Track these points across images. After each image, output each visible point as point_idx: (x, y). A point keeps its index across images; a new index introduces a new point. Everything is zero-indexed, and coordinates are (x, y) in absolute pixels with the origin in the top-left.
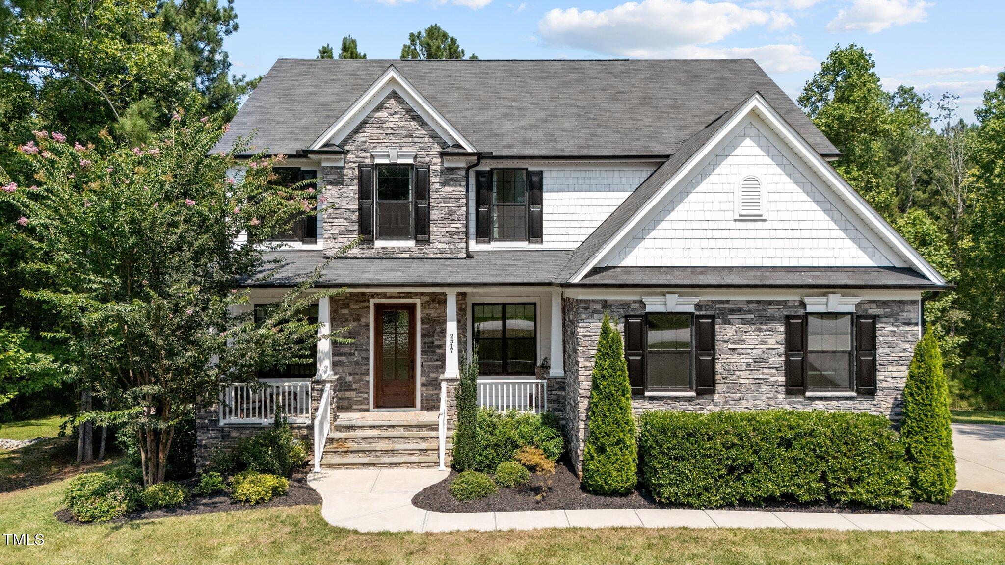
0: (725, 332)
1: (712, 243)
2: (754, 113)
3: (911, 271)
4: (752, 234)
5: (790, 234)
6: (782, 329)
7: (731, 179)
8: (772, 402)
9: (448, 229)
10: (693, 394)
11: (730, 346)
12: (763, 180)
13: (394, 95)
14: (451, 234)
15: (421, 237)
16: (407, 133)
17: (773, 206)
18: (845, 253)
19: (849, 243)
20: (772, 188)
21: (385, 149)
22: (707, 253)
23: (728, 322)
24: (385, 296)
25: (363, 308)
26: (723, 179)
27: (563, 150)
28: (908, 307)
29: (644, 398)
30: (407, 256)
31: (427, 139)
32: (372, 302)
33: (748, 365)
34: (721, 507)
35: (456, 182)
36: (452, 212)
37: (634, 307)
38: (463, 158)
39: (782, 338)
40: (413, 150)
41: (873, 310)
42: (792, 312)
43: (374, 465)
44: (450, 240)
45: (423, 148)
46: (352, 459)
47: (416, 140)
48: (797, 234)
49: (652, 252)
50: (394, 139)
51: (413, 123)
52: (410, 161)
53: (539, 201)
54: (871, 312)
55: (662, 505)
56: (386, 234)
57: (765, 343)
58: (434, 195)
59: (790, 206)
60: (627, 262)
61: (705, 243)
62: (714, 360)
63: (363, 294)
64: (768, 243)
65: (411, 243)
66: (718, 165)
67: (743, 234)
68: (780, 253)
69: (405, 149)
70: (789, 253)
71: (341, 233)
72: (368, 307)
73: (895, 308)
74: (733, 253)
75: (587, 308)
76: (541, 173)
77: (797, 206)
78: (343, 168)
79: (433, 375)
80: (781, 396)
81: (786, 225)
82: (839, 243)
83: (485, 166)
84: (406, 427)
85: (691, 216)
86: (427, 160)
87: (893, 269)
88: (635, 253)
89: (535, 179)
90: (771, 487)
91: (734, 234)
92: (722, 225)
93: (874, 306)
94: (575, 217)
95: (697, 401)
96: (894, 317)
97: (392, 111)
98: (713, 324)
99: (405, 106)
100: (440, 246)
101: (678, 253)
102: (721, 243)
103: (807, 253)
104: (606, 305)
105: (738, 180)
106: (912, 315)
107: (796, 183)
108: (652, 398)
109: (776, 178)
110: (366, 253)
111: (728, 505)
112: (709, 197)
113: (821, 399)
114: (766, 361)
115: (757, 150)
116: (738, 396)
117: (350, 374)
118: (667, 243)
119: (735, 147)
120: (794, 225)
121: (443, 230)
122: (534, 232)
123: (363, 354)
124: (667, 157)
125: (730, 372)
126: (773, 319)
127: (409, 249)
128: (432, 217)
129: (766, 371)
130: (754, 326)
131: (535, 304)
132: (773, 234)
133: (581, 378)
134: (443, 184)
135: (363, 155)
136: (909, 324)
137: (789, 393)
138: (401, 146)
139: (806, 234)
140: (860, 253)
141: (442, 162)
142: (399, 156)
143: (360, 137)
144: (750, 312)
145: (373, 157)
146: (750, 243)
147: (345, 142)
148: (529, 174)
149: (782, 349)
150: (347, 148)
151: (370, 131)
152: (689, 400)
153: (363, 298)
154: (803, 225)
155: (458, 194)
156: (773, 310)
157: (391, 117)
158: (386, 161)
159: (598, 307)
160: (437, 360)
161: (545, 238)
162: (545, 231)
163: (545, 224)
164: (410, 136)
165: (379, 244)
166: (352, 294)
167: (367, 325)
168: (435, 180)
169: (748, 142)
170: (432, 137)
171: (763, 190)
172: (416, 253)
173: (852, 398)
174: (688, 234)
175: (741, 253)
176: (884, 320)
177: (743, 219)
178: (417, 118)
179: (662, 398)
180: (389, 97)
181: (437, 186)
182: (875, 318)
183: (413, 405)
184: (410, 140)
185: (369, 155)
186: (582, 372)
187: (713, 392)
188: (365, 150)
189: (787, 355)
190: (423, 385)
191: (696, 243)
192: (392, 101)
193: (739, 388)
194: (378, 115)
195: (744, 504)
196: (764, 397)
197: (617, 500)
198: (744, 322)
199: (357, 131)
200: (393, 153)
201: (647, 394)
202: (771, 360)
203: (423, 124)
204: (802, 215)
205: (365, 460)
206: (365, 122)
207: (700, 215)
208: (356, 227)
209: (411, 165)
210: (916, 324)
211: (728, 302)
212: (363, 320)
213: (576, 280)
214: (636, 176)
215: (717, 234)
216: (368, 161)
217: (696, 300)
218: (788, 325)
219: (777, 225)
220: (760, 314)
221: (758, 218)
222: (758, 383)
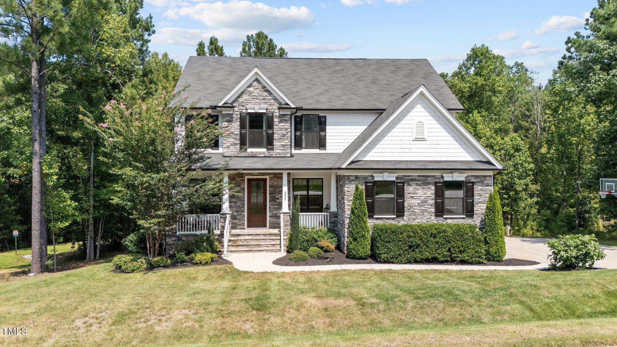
0: (409, 189)
1: (403, 150)
2: (422, 93)
3: (489, 163)
4: (420, 146)
5: (437, 146)
6: (433, 188)
7: (411, 122)
8: (429, 220)
9: (282, 143)
10: (395, 216)
11: (411, 195)
12: (425, 123)
13: (257, 80)
14: (283, 146)
15: (269, 147)
16: (262, 98)
17: (430, 134)
18: (461, 155)
19: (462, 150)
20: (429, 126)
21: (252, 106)
22: (401, 154)
23: (410, 185)
24: (252, 174)
25: (242, 180)
26: (408, 122)
27: (336, 106)
28: (488, 178)
29: (373, 218)
30: (263, 156)
31: (272, 101)
32: (246, 177)
33: (419, 204)
34: (406, 263)
35: (286, 121)
36: (284, 135)
37: (369, 178)
38: (289, 110)
39: (433, 192)
40: (266, 106)
41: (473, 180)
42: (437, 181)
43: (251, 251)
44: (283, 148)
45: (270, 105)
46: (240, 248)
47: (267, 101)
48: (440, 146)
49: (377, 154)
50: (256, 101)
51: (266, 93)
52: (264, 111)
53: (324, 130)
54: (472, 180)
55: (381, 262)
56: (252, 145)
57: (426, 194)
58: (275, 127)
59: (437, 134)
60: (366, 158)
61: (400, 150)
62: (404, 201)
63: (242, 174)
64: (427, 150)
65: (264, 150)
66: (406, 116)
67: (417, 146)
68: (433, 154)
69: (262, 105)
70: (436, 154)
71: (232, 145)
72: (244, 180)
73: (482, 179)
74: (412, 154)
75: (348, 179)
76: (325, 117)
77: (440, 134)
78: (232, 114)
79: (275, 212)
80: (433, 217)
81: (435, 142)
82: (458, 150)
83: (299, 114)
84: (264, 235)
85: (394, 138)
86: (272, 110)
87: (481, 162)
88: (370, 154)
89: (323, 119)
90: (427, 254)
91: (413, 146)
92: (408, 142)
93: (473, 178)
94: (341, 138)
95: (397, 220)
96: (482, 182)
97: (256, 87)
98: (403, 186)
99: (262, 85)
100: (278, 151)
101: (389, 154)
102: (407, 150)
103: (445, 155)
104: (357, 177)
105: (414, 123)
106: (489, 182)
107: (440, 124)
108: (377, 218)
109: (431, 122)
110: (243, 154)
111: (410, 262)
112: (402, 130)
113: (449, 218)
114: (426, 202)
115: (423, 110)
116: (414, 217)
117: (236, 212)
118: (383, 150)
119: (413, 108)
120: (439, 142)
121: (280, 144)
122: (322, 144)
123: (242, 202)
124: (384, 110)
125: (411, 207)
126: (429, 183)
127: (264, 153)
128: (275, 138)
129: (426, 206)
130: (421, 187)
131: (322, 179)
132: (430, 146)
133: (346, 210)
134: (280, 122)
135: (242, 108)
136: (488, 186)
137: (436, 216)
138: (260, 104)
139: (444, 146)
140: (467, 155)
141: (279, 112)
142: (259, 109)
143: (241, 100)
144: (419, 180)
145: (247, 109)
146: (420, 150)
147: (234, 102)
148: (320, 117)
149: (433, 197)
150: (234, 105)
151: (245, 97)
152: (393, 219)
153: (242, 175)
154: (442, 142)
155: (287, 127)
156: (429, 180)
157: (256, 90)
158: (253, 111)
159: (354, 178)
160: (277, 205)
161: (327, 147)
162: (327, 144)
163: (327, 141)
164: (264, 99)
165: (249, 150)
166: (236, 174)
167: (244, 189)
168: (276, 120)
169: (419, 106)
170: (274, 100)
171: (426, 126)
172: (267, 155)
173: (463, 218)
174: (393, 146)
175: (416, 154)
176: (477, 184)
177: (417, 140)
178: (267, 91)
179: (381, 219)
180: (254, 81)
181: (277, 123)
182: (473, 183)
183: (265, 226)
184: (264, 101)
185: (245, 108)
186: (346, 207)
187: (403, 216)
188: (243, 106)
189: (435, 199)
190: (270, 217)
191: (396, 150)
192: (256, 83)
193: (415, 214)
194: (249, 89)
195: (416, 262)
196: (426, 218)
197: (362, 261)
198: (417, 185)
199: (239, 97)
200: (256, 107)
201: (375, 216)
202: (429, 202)
203: (270, 94)
204: (442, 138)
205: (247, 249)
206: (243, 93)
207: (398, 138)
208: (238, 142)
209: (265, 113)
210: (491, 186)
211: (410, 176)
212: (242, 186)
213: (344, 166)
214: (370, 118)
215: (405, 146)
216: (244, 111)
217: (396, 175)
218: (436, 187)
219: (431, 142)
220: (424, 182)
221: (423, 140)
222: (423, 212)
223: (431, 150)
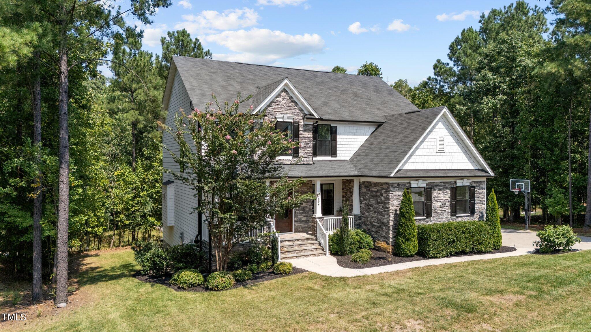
0: (434, 193)
1: (430, 161)
3: (484, 171)
4: (441, 157)
5: (452, 157)
6: (450, 192)
7: (435, 137)
8: (447, 219)
9: (306, 151)
10: (425, 217)
11: (436, 199)
12: (445, 137)
13: (285, 91)
14: (307, 154)
15: (296, 155)
16: (290, 108)
17: (447, 147)
18: (466, 164)
20: (447, 140)
21: (280, 115)
22: (429, 164)
23: (435, 190)
26: (433, 137)
27: (344, 117)
28: (483, 183)
30: (289, 163)
31: (298, 111)
33: (440, 206)
35: (309, 130)
36: (307, 144)
37: (407, 185)
38: (312, 120)
39: (449, 195)
40: (292, 116)
41: (474, 185)
42: (452, 186)
43: (301, 256)
44: (306, 156)
45: (296, 115)
46: (288, 255)
47: (293, 111)
49: (412, 164)
50: (284, 110)
51: (292, 104)
52: (291, 121)
53: (335, 139)
57: (445, 197)
58: (300, 136)
59: (452, 147)
60: (404, 168)
61: (428, 161)
62: (431, 204)
65: (290, 158)
67: (439, 157)
68: (449, 164)
69: (289, 115)
70: (451, 164)
73: (479, 184)
74: (436, 164)
75: (392, 186)
76: (336, 127)
77: (454, 147)
79: (299, 217)
80: (449, 216)
81: (451, 154)
82: (465, 161)
85: (424, 150)
86: (298, 120)
87: (479, 170)
88: (407, 164)
89: (334, 129)
91: (436, 157)
92: (433, 154)
93: (474, 183)
94: (348, 146)
95: (426, 220)
96: (479, 187)
97: (284, 97)
98: (431, 191)
99: (289, 96)
100: (303, 159)
101: (420, 164)
102: (433, 161)
103: (456, 164)
104: (398, 184)
105: (438, 137)
106: (484, 186)
107: (454, 139)
109: (448, 137)
112: (429, 143)
113: (460, 217)
114: (445, 204)
115: (442, 126)
116: (437, 217)
118: (417, 161)
119: (437, 126)
120: (453, 154)
121: (304, 152)
122: (334, 153)
124: (383, 123)
125: (435, 209)
126: (447, 189)
127: (290, 160)
128: (300, 146)
129: (445, 208)
130: (442, 191)
131: (333, 184)
132: (447, 157)
133: (391, 214)
134: (304, 131)
135: (271, 117)
136: (482, 189)
137: (452, 215)
138: (287, 114)
139: (456, 157)
140: (470, 164)
141: (304, 122)
142: (288, 118)
143: (270, 109)
144: (441, 186)
145: (276, 118)
146: (441, 161)
147: (265, 111)
148: (331, 127)
149: (449, 199)
150: (265, 113)
151: (274, 106)
152: (423, 220)
154: (455, 154)
155: (309, 136)
156: (448, 185)
157: (284, 101)
158: (281, 120)
159: (396, 185)
160: (301, 210)
161: (338, 155)
162: (338, 152)
163: (338, 149)
164: (291, 109)
168: (301, 129)
169: (440, 124)
171: (445, 141)
172: (293, 162)
173: (468, 216)
174: (423, 157)
175: (438, 164)
176: (477, 188)
177: (439, 152)
178: (293, 101)
180: (282, 91)
181: (302, 132)
182: (474, 187)
183: (291, 231)
184: (291, 111)
185: (274, 117)
186: (391, 211)
187: (431, 216)
188: (272, 115)
189: (451, 202)
190: (295, 221)
191: (425, 161)
192: (283, 93)
193: (437, 214)
194: (278, 99)
196: (445, 217)
198: (440, 190)
199: (269, 106)
200: (285, 116)
202: (447, 204)
203: (296, 104)
204: (455, 151)
205: (295, 255)
206: (272, 102)
207: (427, 150)
210: (485, 189)
211: (434, 182)
213: (392, 175)
215: (431, 157)
216: (273, 120)
217: (427, 182)
218: (451, 190)
219: (448, 154)
220: (443, 187)
221: (442, 152)
222: (443, 212)
223: (448, 161)
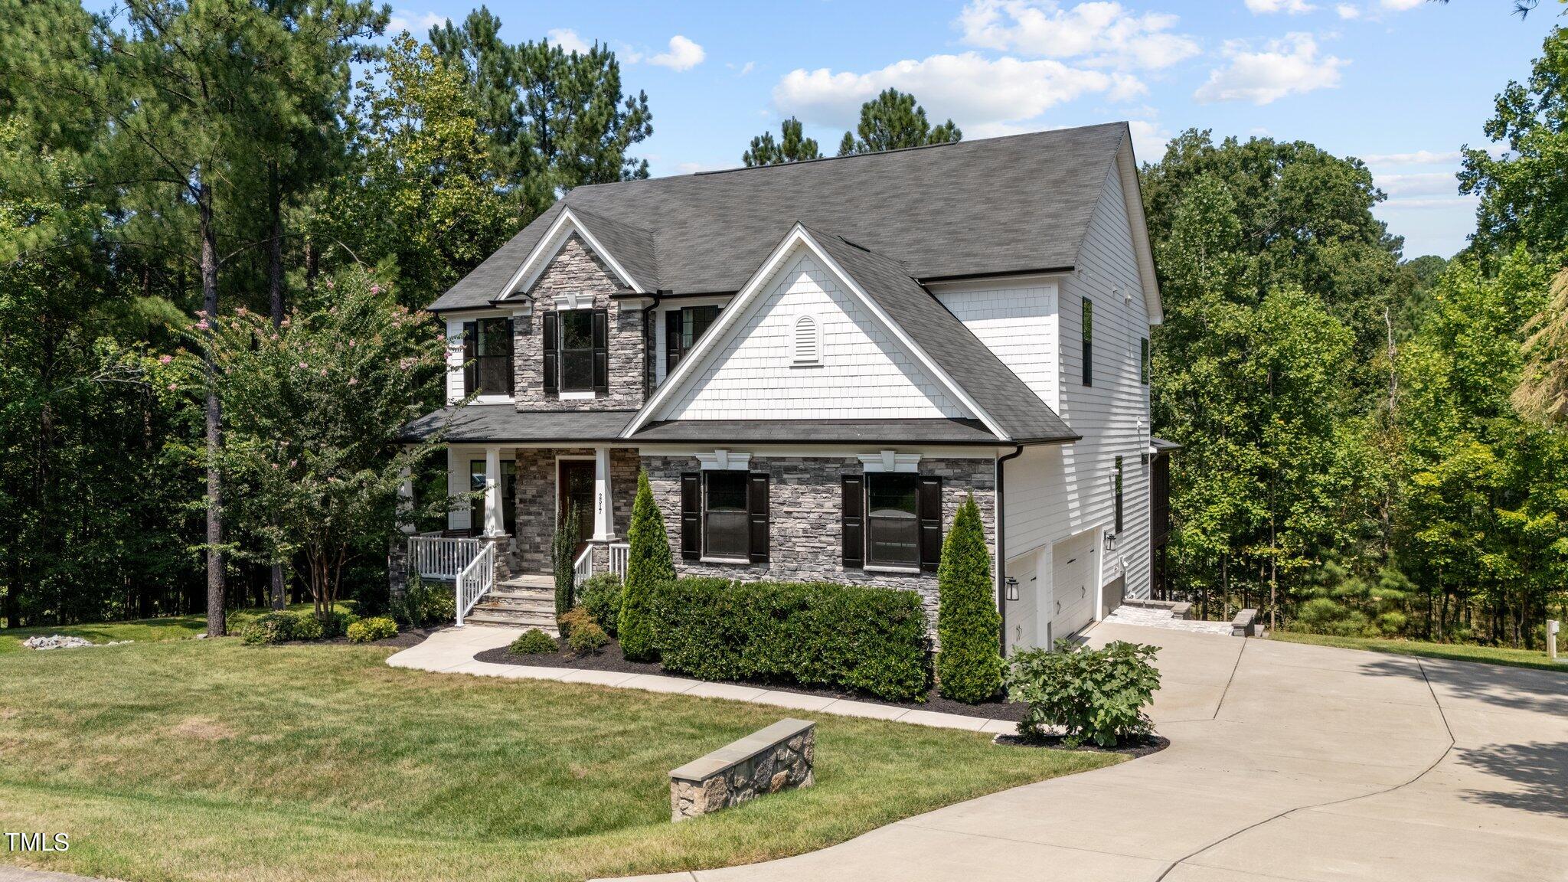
0: (781, 493)
1: (768, 394)
2: (800, 245)
3: (977, 424)
4: (808, 382)
5: (848, 381)
6: (839, 491)
7: (787, 320)
8: (830, 575)
9: (625, 379)
10: (748, 561)
11: (786, 509)
12: (819, 321)
13: (576, 236)
14: (628, 384)
15: (600, 388)
16: (587, 276)
17: (830, 350)
18: (909, 402)
19: (914, 390)
20: (829, 329)
21: (567, 295)
23: (783, 482)
25: (548, 465)
28: (982, 467)
29: (702, 564)
30: (587, 408)
31: (605, 281)
32: (558, 458)
33: (805, 531)
34: (722, 680)
35: (632, 326)
36: (629, 360)
37: (692, 464)
38: (634, 300)
39: (839, 501)
40: (589, 294)
41: (941, 471)
42: (849, 472)
43: (508, 624)
44: (626, 391)
45: (601, 290)
48: (856, 381)
50: (576, 283)
51: (593, 264)
52: (589, 306)
54: (938, 473)
55: (668, 673)
56: (569, 386)
58: (612, 342)
59: (849, 349)
60: (688, 415)
63: (550, 450)
64: (825, 393)
65: (590, 395)
67: (800, 382)
69: (585, 293)
72: (554, 464)
73: (967, 468)
74: (789, 404)
75: (648, 465)
77: (856, 349)
78: (530, 317)
80: (839, 568)
81: (844, 371)
82: (903, 391)
83: (675, 306)
86: (605, 303)
87: (964, 421)
91: (790, 383)
92: (778, 372)
95: (753, 569)
96: (964, 479)
97: (574, 253)
98: (767, 484)
99: (585, 247)
100: (617, 397)
101: (735, 404)
102: (777, 394)
103: (867, 403)
104: (666, 462)
106: (986, 477)
108: (709, 565)
109: (834, 318)
110: (551, 407)
114: (823, 527)
115: (814, 287)
116: (794, 566)
117: (539, 535)
118: (723, 395)
119: (791, 284)
120: (854, 371)
121: (620, 379)
123: (550, 514)
125: (787, 538)
126: (829, 479)
127: (590, 402)
128: (611, 366)
129: (823, 538)
130: (810, 487)
132: (831, 382)
134: (621, 329)
135: (549, 302)
136: (982, 488)
137: (846, 565)
138: (582, 291)
139: (867, 381)
140: (927, 402)
141: (619, 305)
142: (578, 302)
143: (546, 284)
144: (805, 471)
145: (555, 304)
146: (807, 393)
147: (533, 289)
149: (839, 514)
150: (534, 295)
151: (554, 276)
155: (634, 340)
159: (658, 463)
170: (609, 278)
171: (819, 332)
172: (597, 406)
173: (917, 575)
174: (744, 384)
175: (798, 404)
176: (953, 482)
177: (798, 365)
178: (595, 260)
179: (718, 565)
181: (614, 331)
182: (941, 480)
184: (590, 283)
185: (553, 302)
188: (549, 297)
189: (844, 522)
191: (752, 394)
192: (573, 243)
194: (561, 258)
198: (801, 482)
199: (542, 277)
200: (571, 298)
201: (703, 559)
203: (600, 265)
206: (549, 267)
208: (542, 379)
209: (591, 310)
211: (783, 459)
212: (549, 478)
213: (628, 435)
215: (773, 383)
216: (552, 309)
217: (750, 457)
218: (845, 487)
219: (836, 371)
220: (815, 474)
221: (814, 365)
222: (816, 552)
223: (835, 392)
